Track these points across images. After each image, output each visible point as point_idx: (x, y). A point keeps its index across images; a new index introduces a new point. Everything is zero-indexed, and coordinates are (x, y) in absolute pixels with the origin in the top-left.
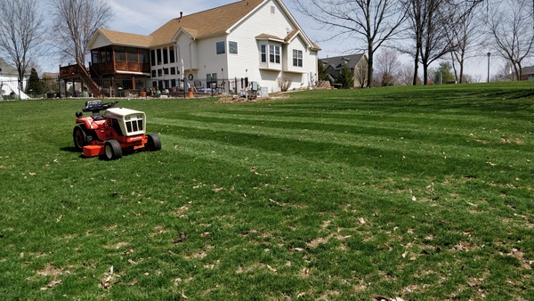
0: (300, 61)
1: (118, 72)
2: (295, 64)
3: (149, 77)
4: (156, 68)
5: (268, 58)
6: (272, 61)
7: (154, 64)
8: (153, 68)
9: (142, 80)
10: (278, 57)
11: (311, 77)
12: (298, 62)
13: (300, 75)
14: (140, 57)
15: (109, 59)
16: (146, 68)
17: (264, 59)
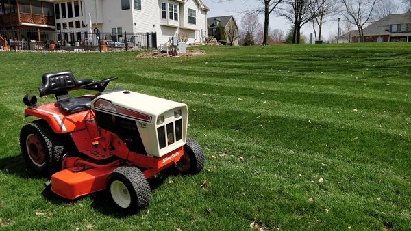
0: (194, 19)
1: (23, 24)
2: (190, 22)
3: (54, 30)
4: (61, 21)
5: (168, 15)
6: (171, 18)
7: (58, 18)
8: (57, 21)
9: (47, 32)
10: (176, 15)
11: (202, 34)
12: (192, 20)
13: (193, 31)
14: (44, 10)
15: (12, 11)
16: (50, 20)
17: (164, 16)
